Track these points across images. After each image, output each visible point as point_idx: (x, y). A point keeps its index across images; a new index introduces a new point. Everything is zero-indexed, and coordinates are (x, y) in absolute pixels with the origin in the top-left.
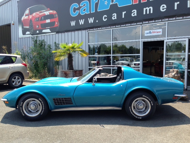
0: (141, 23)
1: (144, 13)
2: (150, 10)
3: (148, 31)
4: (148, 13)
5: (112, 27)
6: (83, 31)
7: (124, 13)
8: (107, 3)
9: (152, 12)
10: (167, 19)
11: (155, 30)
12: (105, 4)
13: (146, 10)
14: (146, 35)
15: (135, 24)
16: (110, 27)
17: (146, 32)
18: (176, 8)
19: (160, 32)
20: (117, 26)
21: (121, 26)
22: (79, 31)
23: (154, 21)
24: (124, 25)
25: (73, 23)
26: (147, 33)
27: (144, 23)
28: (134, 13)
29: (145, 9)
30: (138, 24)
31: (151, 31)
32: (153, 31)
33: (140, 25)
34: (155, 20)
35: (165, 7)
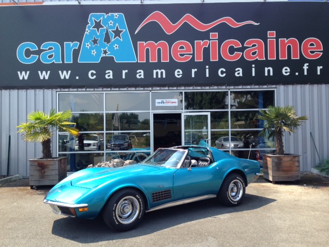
0: (151, 89)
1: (155, 76)
2: (162, 73)
3: (160, 101)
4: (159, 76)
5: (104, 89)
6: (46, 90)
7: (124, 72)
8: (95, 53)
9: (164, 76)
10: (183, 88)
11: (169, 100)
12: (92, 53)
13: (157, 73)
14: (157, 105)
15: (142, 89)
16: (101, 89)
17: (157, 101)
18: (193, 76)
19: (175, 102)
20: (113, 89)
21: (121, 89)
22: (37, 90)
23: (167, 88)
24: (126, 89)
25: (23, 76)
26: (159, 103)
27: (154, 89)
28: (141, 74)
29: (155, 71)
30: (146, 89)
31: (164, 100)
32: (167, 100)
33: (149, 91)
34: (169, 87)
35: (181, 72)
